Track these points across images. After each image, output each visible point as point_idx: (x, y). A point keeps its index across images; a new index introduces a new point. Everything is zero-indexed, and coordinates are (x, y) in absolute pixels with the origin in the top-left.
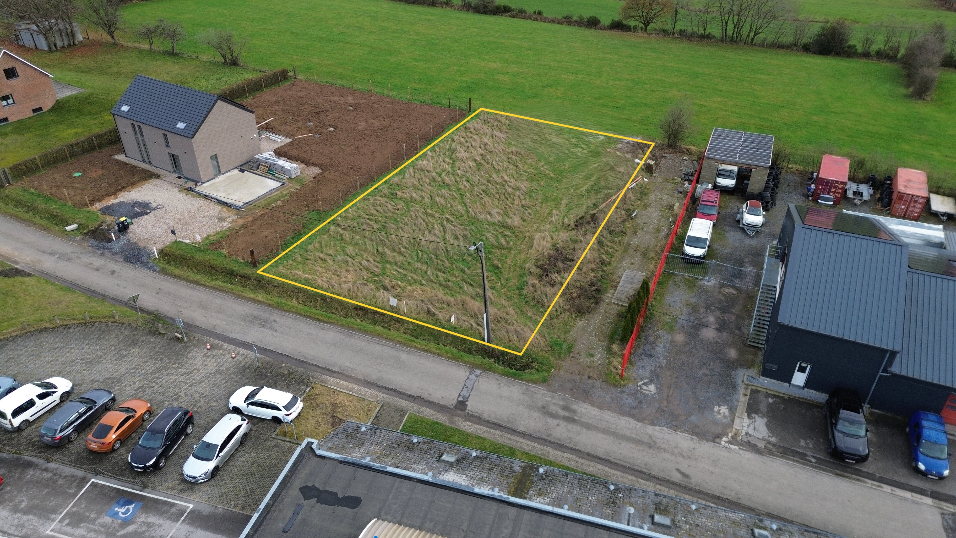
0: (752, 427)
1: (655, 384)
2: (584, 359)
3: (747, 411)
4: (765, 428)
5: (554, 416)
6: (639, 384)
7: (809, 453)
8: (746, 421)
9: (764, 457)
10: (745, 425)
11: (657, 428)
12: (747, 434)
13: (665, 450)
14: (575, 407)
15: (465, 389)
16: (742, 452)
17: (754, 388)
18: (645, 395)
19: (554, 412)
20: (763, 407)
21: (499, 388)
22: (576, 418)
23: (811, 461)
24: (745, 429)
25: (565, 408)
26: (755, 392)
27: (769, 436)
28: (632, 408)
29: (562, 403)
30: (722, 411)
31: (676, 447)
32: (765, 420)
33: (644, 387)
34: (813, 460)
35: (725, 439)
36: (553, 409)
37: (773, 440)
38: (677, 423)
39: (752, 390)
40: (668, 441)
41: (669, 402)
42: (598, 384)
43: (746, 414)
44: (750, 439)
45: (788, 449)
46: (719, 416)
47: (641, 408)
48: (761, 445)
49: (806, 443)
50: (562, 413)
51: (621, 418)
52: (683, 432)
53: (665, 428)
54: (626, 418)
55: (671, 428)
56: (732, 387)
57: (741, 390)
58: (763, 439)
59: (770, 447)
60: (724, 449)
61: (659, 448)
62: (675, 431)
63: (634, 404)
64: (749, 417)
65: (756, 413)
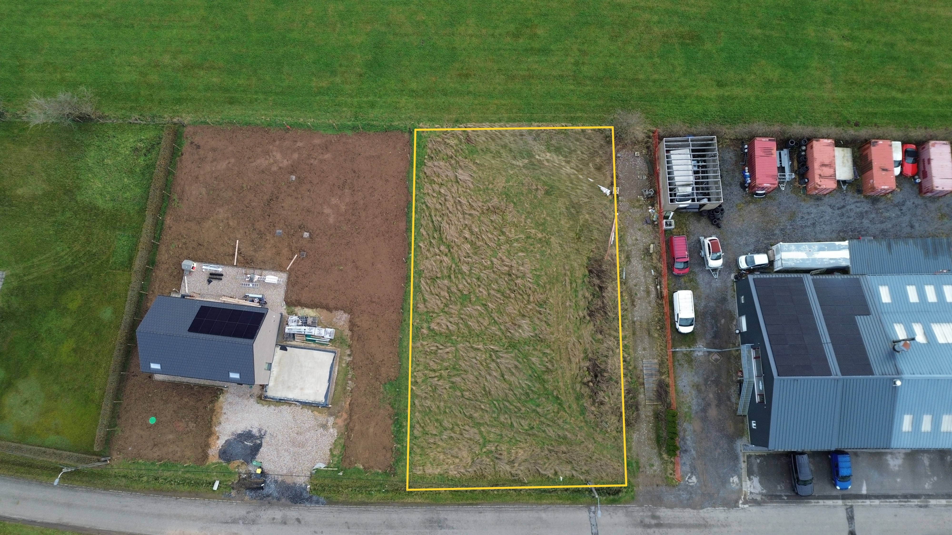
0: (752, 487)
1: (695, 475)
2: (649, 471)
3: (748, 476)
4: (759, 485)
5: (649, 526)
6: (686, 479)
7: (783, 494)
8: (749, 483)
9: (762, 507)
10: (749, 486)
11: (705, 510)
12: (751, 493)
13: (713, 526)
14: (658, 514)
15: (593, 527)
16: (751, 508)
17: (748, 454)
18: (692, 487)
19: (648, 523)
20: (755, 468)
21: (611, 517)
22: (662, 522)
23: (784, 499)
24: (749, 489)
25: (654, 517)
26: (749, 457)
27: (762, 490)
28: (688, 500)
29: (650, 514)
30: (735, 481)
31: (718, 521)
32: (758, 478)
33: (690, 481)
34: (785, 498)
35: (741, 502)
36: (647, 521)
37: (764, 491)
38: (714, 501)
39: (747, 456)
40: (713, 518)
41: (705, 486)
42: (664, 488)
43: (748, 478)
44: (753, 496)
45: (772, 495)
46: (734, 485)
47: (692, 498)
48: (759, 498)
49: (781, 487)
50: (653, 522)
51: (685, 510)
52: (719, 507)
53: (709, 508)
54: (688, 510)
55: (712, 507)
56: (736, 458)
57: (742, 459)
58: (760, 494)
59: (763, 497)
60: (742, 510)
61: (710, 525)
62: (714, 507)
63: (688, 497)
64: (750, 479)
65: (753, 475)
